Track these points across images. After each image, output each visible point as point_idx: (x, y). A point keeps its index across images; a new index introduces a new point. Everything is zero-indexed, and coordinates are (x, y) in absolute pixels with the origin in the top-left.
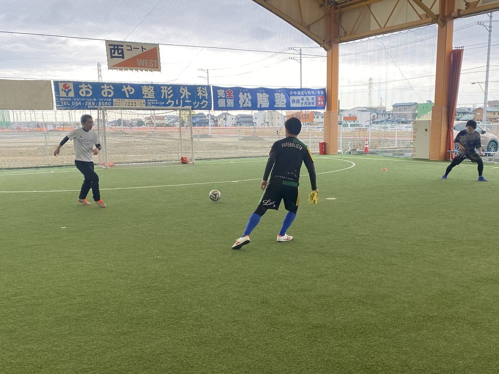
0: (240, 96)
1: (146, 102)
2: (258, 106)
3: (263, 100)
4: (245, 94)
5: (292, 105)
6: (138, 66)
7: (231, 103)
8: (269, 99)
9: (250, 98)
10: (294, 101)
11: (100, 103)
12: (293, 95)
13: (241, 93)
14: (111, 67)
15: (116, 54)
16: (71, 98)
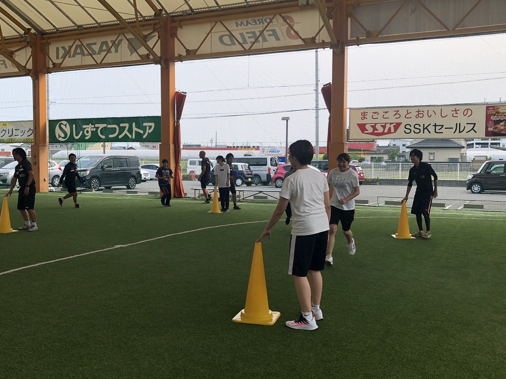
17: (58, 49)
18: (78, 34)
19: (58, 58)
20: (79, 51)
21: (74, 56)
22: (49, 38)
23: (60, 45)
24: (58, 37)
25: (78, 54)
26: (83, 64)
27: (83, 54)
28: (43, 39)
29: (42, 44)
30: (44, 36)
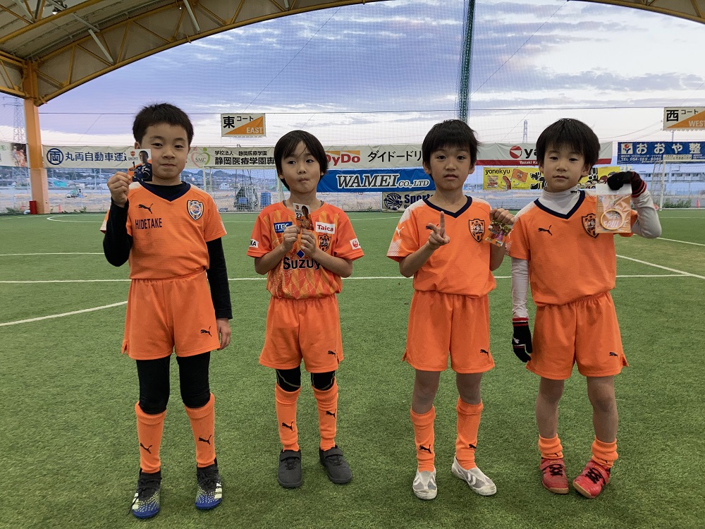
1: (693, 156)
6: (689, 127)
11: (652, 159)
14: (665, 128)
15: (672, 118)
16: (630, 155)
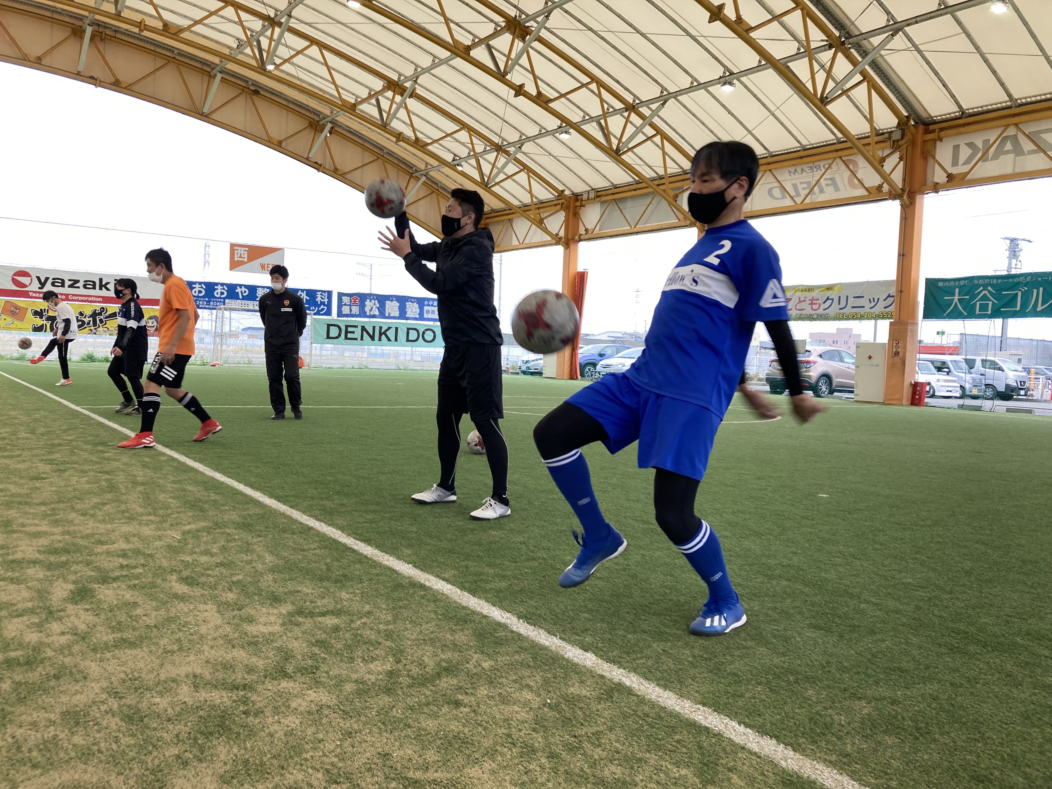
0: (366, 303)
2: (387, 315)
3: (392, 308)
4: (373, 301)
5: (426, 316)
7: (355, 310)
8: (400, 308)
9: (378, 305)
10: (428, 312)
12: (428, 305)
13: (368, 300)
17: (956, 149)
18: (1014, 115)
19: (955, 163)
20: (1008, 146)
21: (996, 157)
22: (942, 130)
23: (962, 141)
24: (964, 125)
25: (1008, 152)
26: (1018, 170)
27: (1018, 151)
28: (927, 132)
29: (925, 141)
30: (931, 127)
